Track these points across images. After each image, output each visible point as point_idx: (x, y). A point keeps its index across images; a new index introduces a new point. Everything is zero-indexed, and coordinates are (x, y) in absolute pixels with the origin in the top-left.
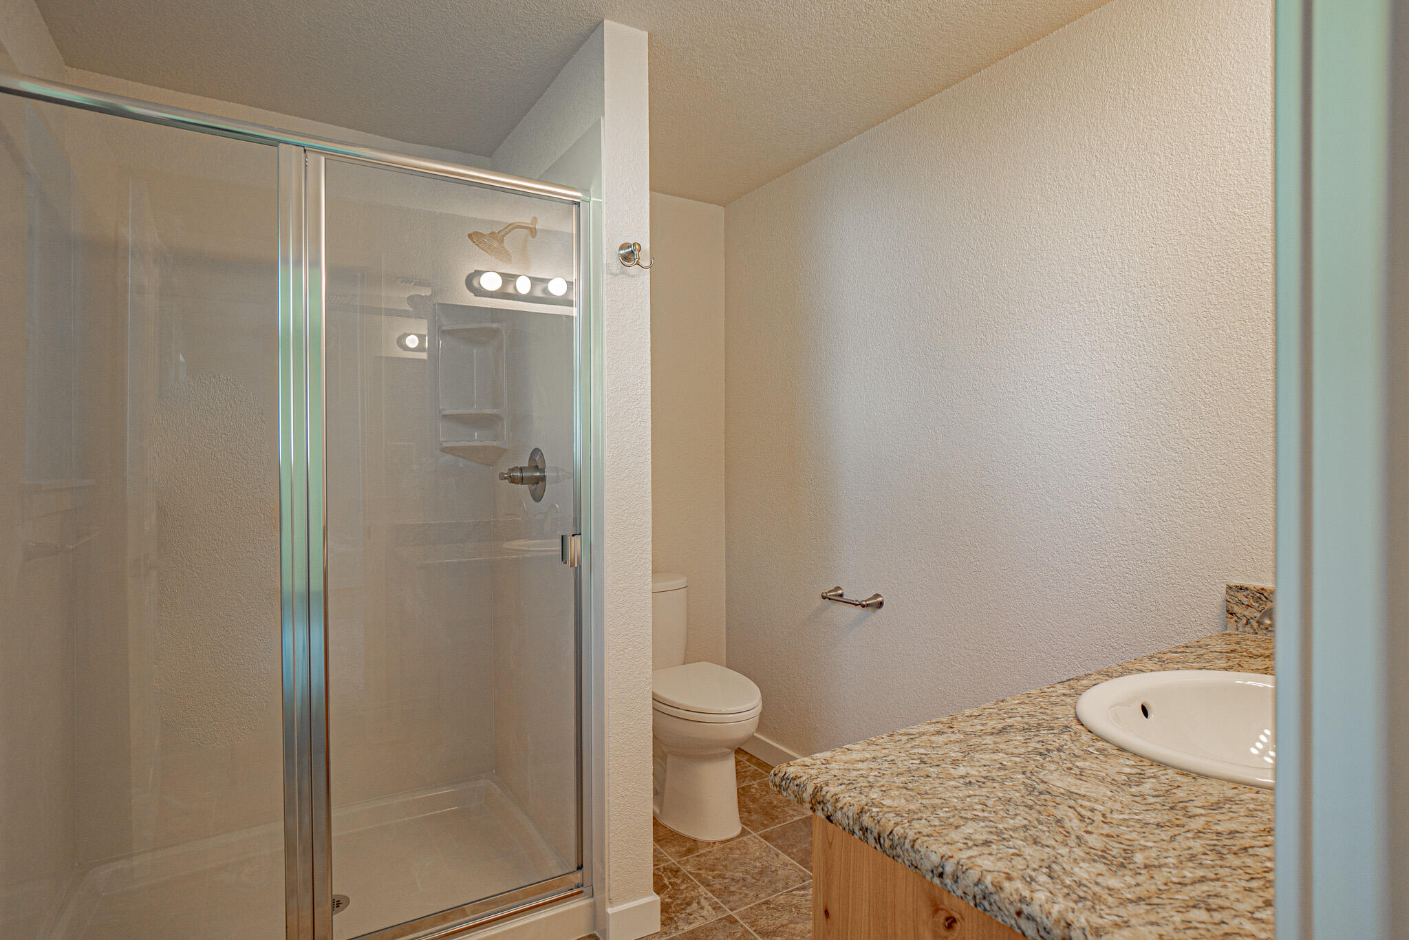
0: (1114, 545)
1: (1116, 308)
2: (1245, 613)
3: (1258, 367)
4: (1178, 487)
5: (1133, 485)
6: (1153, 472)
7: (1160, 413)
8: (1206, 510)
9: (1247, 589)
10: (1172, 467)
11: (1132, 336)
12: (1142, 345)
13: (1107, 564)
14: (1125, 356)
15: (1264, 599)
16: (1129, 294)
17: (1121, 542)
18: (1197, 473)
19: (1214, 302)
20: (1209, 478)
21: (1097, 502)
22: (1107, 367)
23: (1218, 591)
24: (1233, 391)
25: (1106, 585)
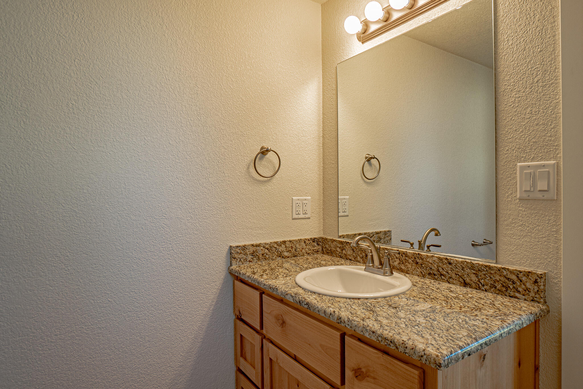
0: (175, 238)
1: (176, 112)
2: (239, 257)
3: (238, 154)
4: (207, 205)
5: (186, 205)
6: (196, 198)
7: (199, 169)
8: (219, 215)
9: (240, 246)
10: (205, 196)
11: (185, 128)
12: (190, 135)
13: (171, 248)
14: (181, 138)
15: (246, 249)
16: (183, 106)
17: (179, 235)
18: (215, 198)
19: (222, 122)
20: (220, 200)
21: (165, 215)
22: (171, 142)
23: (224, 250)
24: (229, 162)
25: (170, 260)
